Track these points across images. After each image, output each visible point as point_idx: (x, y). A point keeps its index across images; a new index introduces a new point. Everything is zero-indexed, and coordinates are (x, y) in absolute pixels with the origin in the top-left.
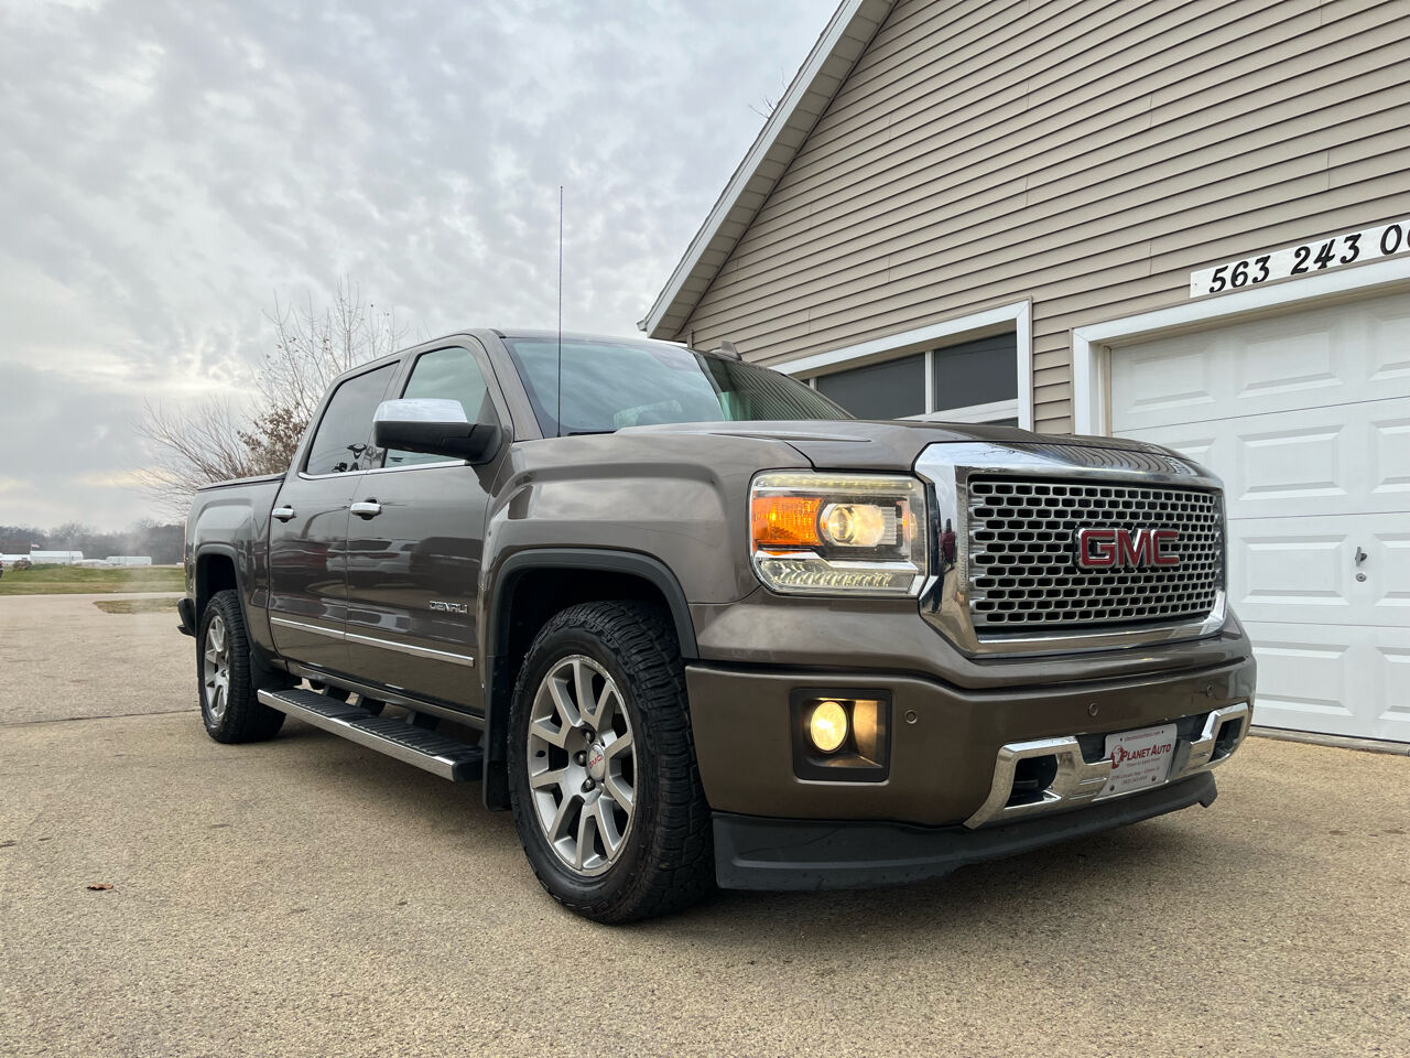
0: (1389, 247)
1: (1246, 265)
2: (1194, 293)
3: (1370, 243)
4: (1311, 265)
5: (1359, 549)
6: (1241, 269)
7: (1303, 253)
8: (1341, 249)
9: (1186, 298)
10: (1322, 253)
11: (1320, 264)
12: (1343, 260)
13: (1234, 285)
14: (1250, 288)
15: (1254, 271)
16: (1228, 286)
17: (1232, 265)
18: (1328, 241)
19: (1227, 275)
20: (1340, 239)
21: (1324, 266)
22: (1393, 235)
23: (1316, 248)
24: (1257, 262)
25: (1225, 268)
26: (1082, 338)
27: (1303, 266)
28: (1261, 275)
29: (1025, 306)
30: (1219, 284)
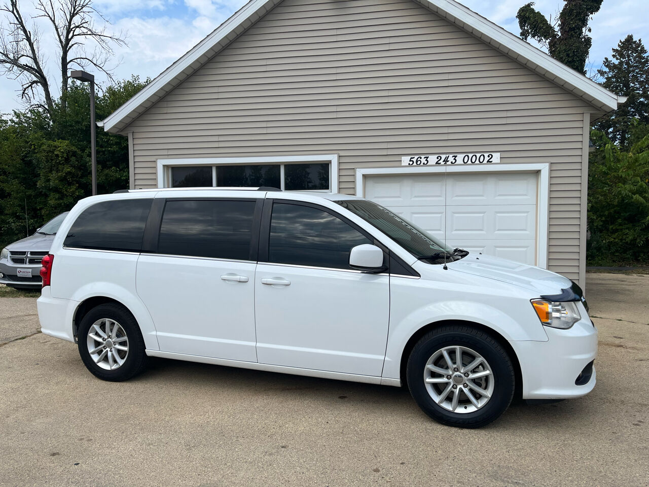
0: (465, 161)
1: (421, 158)
2: (403, 164)
3: (460, 158)
4: (442, 162)
6: (419, 159)
9: (400, 165)
10: (445, 159)
11: (444, 162)
12: (452, 162)
13: (417, 164)
14: (422, 166)
15: (423, 160)
16: (415, 164)
17: (416, 157)
18: (447, 156)
19: (415, 160)
20: (451, 156)
21: (446, 163)
22: (466, 158)
23: (443, 157)
24: (425, 158)
25: (414, 158)
26: (360, 173)
27: (439, 162)
28: (426, 162)
29: (336, 156)
30: (411, 163)
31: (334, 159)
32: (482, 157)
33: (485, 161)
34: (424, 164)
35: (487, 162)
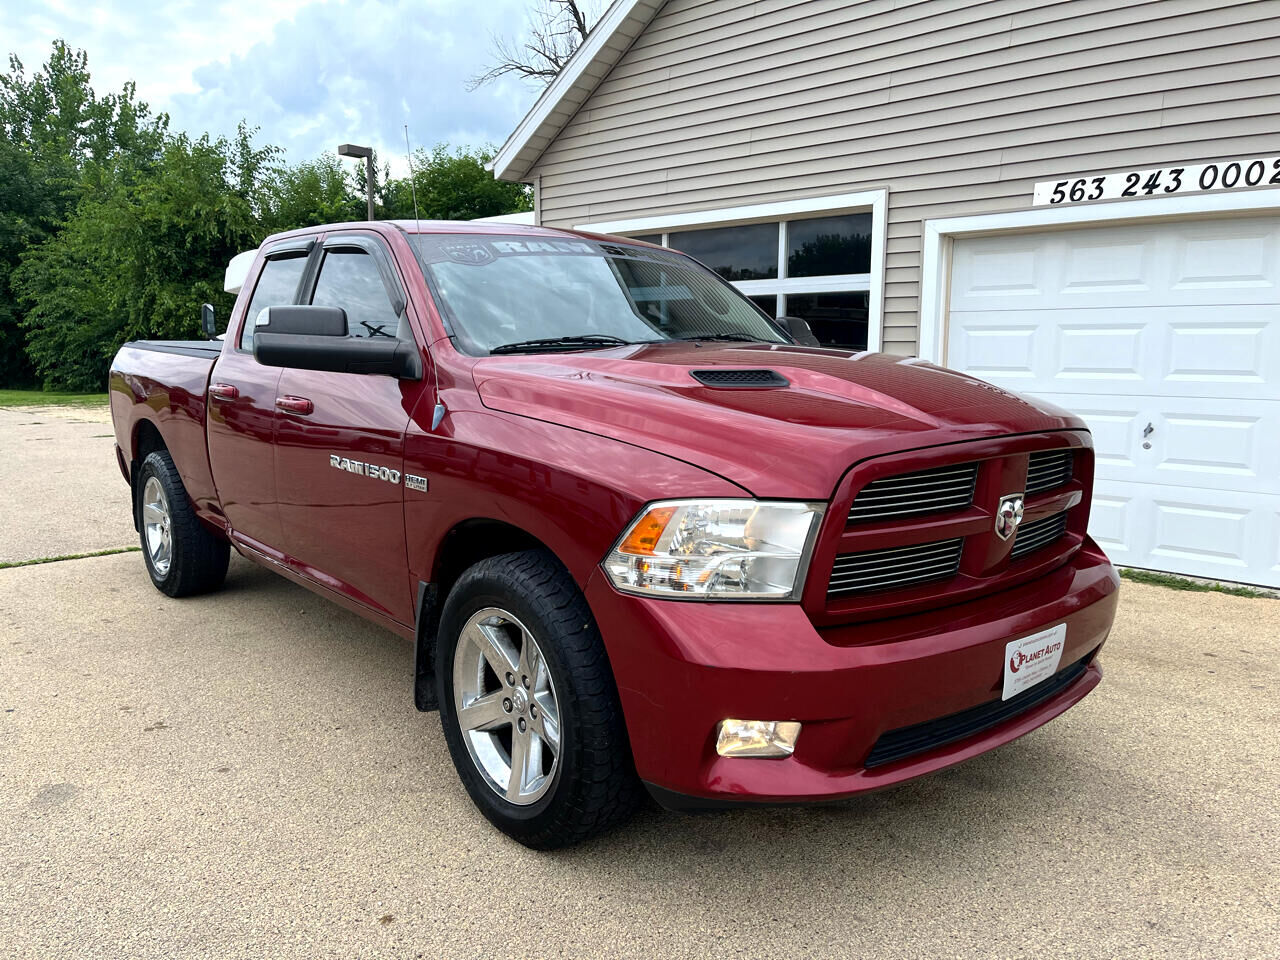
0: (1206, 184)
1: (1083, 183)
2: (1037, 201)
3: (1191, 176)
4: (1139, 189)
5: (1150, 424)
6: (1079, 186)
7: (1134, 179)
8: (1166, 180)
9: (1029, 205)
10: (1149, 181)
11: (1147, 190)
12: (1167, 189)
13: (1072, 199)
14: (1085, 204)
15: (1090, 189)
16: (1067, 199)
17: (1072, 182)
18: (1156, 171)
19: (1067, 189)
20: (1166, 171)
21: (1150, 192)
22: (1210, 174)
23: (1144, 175)
24: (1094, 181)
25: (1066, 183)
26: (933, 230)
27: (1132, 190)
28: (1096, 193)
29: (882, 194)
30: (1059, 196)
31: (876, 200)
32: (1256, 170)
33: (1265, 181)
34: (1091, 197)
35: (1271, 182)
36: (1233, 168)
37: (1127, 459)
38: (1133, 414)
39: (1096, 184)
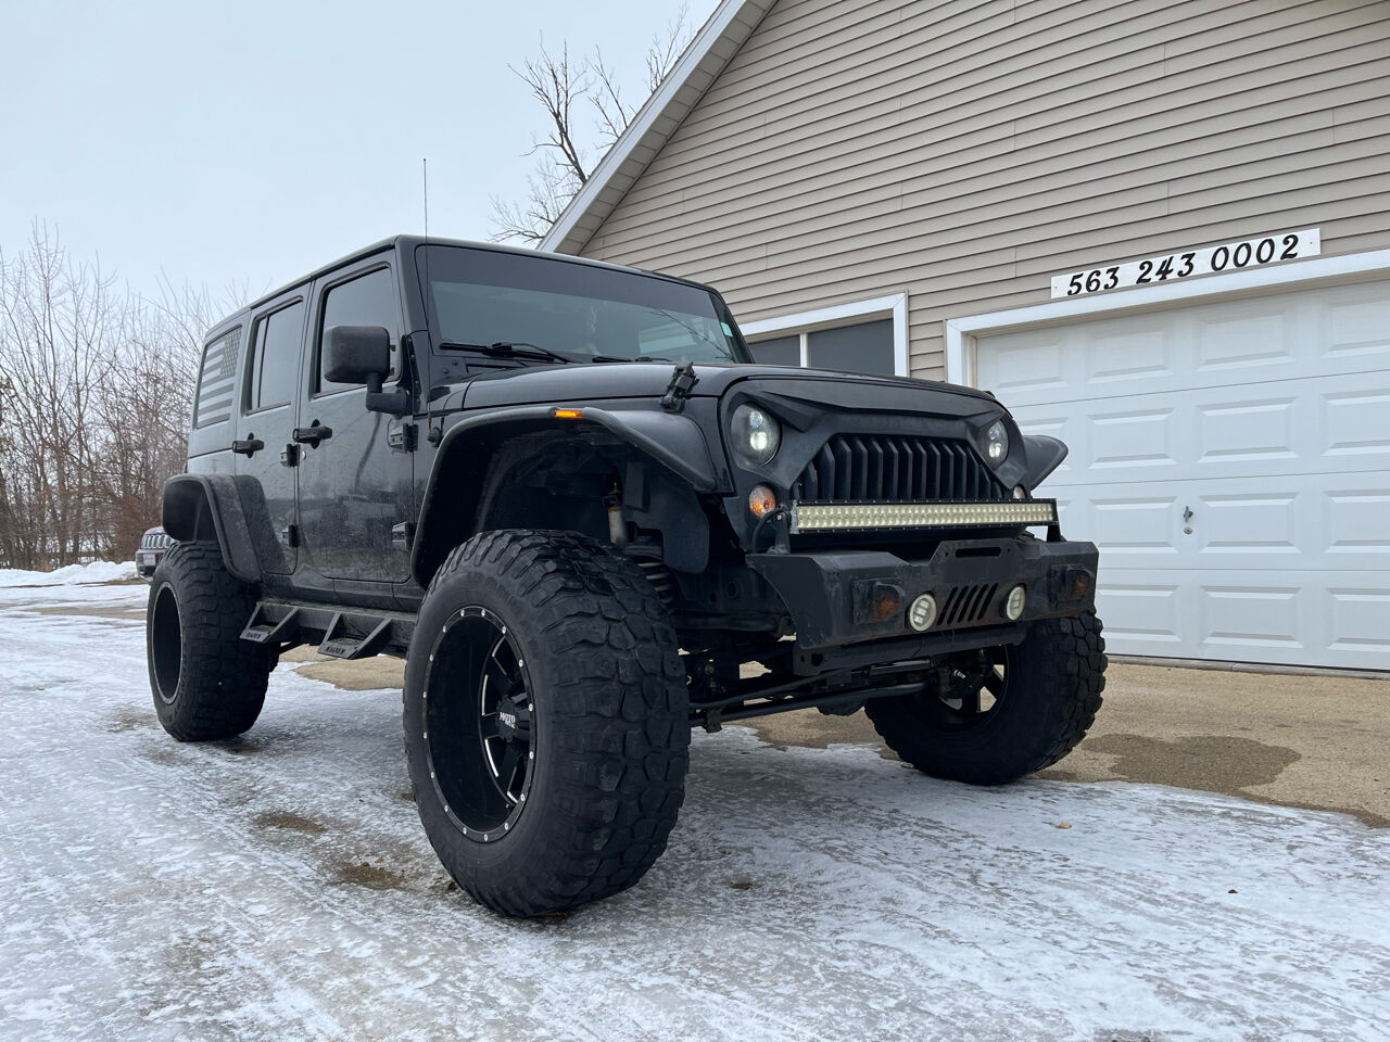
0: (1219, 265)
1: (1098, 273)
2: (1054, 295)
3: (1203, 258)
4: (1153, 276)
5: (1187, 508)
7: (1147, 266)
8: (1178, 264)
9: (1047, 298)
10: (1162, 267)
11: (1160, 276)
12: (1180, 273)
13: (1088, 289)
14: (1102, 293)
15: (1105, 279)
16: (1084, 290)
17: (1087, 273)
18: (1168, 258)
19: (1083, 281)
20: (1178, 256)
21: (1164, 278)
22: (1221, 255)
23: (1157, 262)
24: (1108, 272)
25: (1081, 275)
26: (955, 330)
27: (1146, 277)
28: (1111, 283)
29: (902, 298)
30: (1075, 288)
31: (897, 304)
32: (1267, 247)
33: (1277, 257)
35: (1282, 258)
36: (1244, 248)
37: (1170, 546)
38: (1171, 499)
39: (1111, 274)
